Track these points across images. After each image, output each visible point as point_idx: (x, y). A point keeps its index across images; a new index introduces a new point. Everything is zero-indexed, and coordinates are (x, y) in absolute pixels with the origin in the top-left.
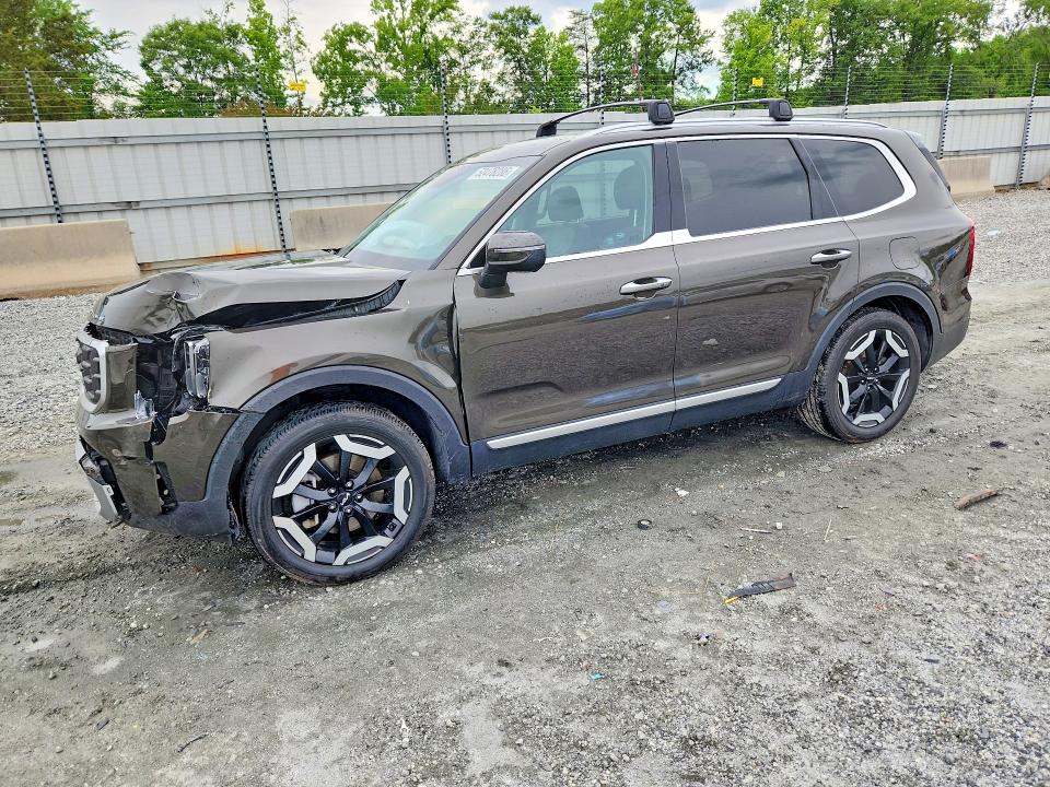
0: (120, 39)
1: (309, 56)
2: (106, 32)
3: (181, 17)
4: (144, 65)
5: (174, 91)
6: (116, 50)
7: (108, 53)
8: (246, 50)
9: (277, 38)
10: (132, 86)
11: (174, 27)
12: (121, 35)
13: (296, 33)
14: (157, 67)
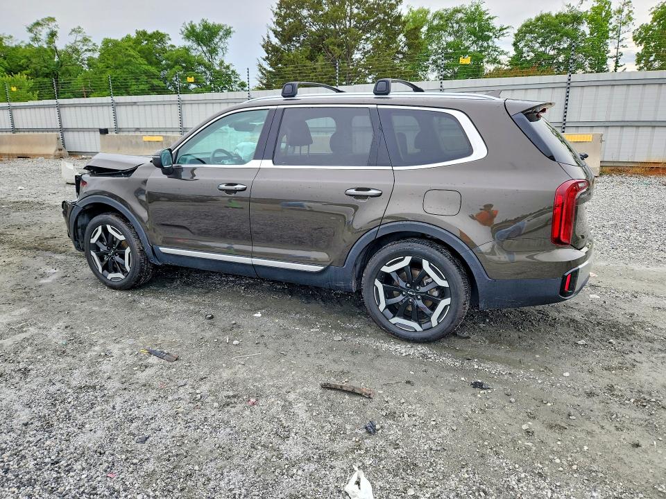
0: (505, 31)
1: (633, 28)
2: (498, 28)
3: (545, 12)
4: (515, 44)
5: (528, 58)
6: (500, 38)
7: (496, 40)
8: (585, 28)
9: (611, 17)
10: (504, 59)
11: (539, 19)
12: (506, 29)
13: (627, 12)
14: (521, 45)
